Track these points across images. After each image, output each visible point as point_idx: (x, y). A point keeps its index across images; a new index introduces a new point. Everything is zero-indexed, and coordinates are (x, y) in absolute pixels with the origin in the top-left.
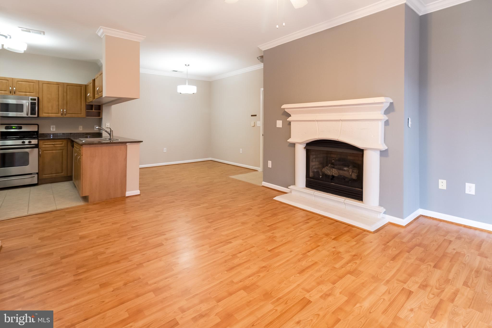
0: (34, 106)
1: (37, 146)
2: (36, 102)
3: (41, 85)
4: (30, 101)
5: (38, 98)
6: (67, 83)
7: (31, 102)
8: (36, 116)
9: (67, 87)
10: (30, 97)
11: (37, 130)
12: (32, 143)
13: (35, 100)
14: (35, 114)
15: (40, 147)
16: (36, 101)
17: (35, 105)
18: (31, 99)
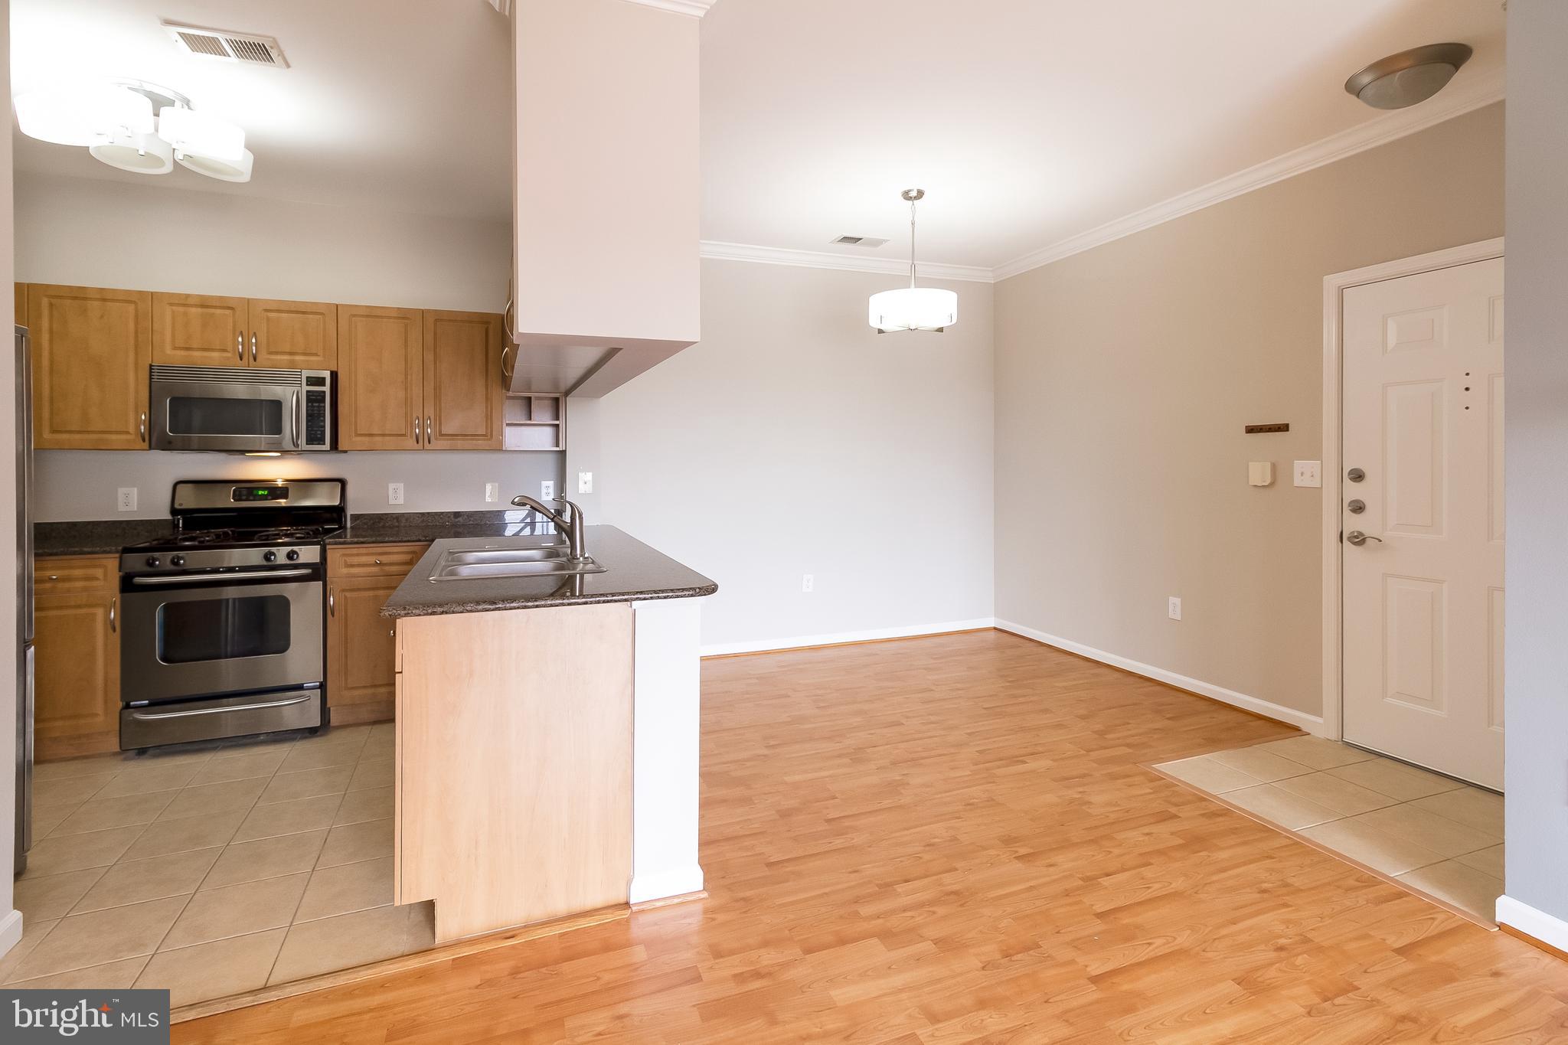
0: (319, 407)
1: (317, 572)
2: (324, 392)
3: (343, 322)
4: (305, 388)
5: (334, 376)
6: (436, 311)
7: (308, 392)
8: (327, 446)
9: (435, 325)
10: (306, 373)
11: (337, 503)
12: (302, 560)
13: (320, 381)
14: (322, 441)
15: (329, 573)
16: (327, 389)
17: (322, 405)
18: (307, 377)
